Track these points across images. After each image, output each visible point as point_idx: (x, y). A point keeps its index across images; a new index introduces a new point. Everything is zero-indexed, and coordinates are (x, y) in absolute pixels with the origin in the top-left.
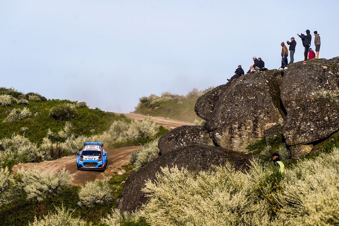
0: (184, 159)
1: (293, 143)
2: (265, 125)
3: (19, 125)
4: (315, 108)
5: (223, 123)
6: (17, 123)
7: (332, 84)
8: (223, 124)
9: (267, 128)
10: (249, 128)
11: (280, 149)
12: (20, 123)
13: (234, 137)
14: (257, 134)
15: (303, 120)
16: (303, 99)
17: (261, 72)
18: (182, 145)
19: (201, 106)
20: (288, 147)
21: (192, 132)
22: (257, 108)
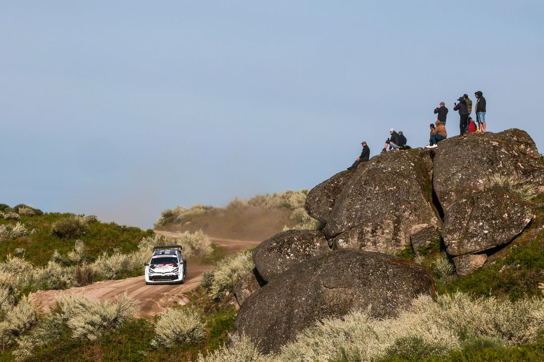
0: (333, 271)
1: (459, 252)
2: (411, 227)
3: (11, 245)
4: (488, 201)
5: (350, 224)
6: (9, 243)
7: (508, 168)
8: (349, 226)
9: (414, 231)
10: (388, 231)
11: (438, 260)
12: (13, 243)
13: (365, 246)
14: (399, 241)
15: (471, 218)
16: (466, 188)
17: (402, 152)
18: (288, 258)
19: (315, 202)
20: (451, 258)
21: (303, 239)
22: (400, 203)
